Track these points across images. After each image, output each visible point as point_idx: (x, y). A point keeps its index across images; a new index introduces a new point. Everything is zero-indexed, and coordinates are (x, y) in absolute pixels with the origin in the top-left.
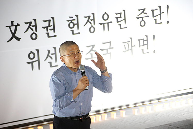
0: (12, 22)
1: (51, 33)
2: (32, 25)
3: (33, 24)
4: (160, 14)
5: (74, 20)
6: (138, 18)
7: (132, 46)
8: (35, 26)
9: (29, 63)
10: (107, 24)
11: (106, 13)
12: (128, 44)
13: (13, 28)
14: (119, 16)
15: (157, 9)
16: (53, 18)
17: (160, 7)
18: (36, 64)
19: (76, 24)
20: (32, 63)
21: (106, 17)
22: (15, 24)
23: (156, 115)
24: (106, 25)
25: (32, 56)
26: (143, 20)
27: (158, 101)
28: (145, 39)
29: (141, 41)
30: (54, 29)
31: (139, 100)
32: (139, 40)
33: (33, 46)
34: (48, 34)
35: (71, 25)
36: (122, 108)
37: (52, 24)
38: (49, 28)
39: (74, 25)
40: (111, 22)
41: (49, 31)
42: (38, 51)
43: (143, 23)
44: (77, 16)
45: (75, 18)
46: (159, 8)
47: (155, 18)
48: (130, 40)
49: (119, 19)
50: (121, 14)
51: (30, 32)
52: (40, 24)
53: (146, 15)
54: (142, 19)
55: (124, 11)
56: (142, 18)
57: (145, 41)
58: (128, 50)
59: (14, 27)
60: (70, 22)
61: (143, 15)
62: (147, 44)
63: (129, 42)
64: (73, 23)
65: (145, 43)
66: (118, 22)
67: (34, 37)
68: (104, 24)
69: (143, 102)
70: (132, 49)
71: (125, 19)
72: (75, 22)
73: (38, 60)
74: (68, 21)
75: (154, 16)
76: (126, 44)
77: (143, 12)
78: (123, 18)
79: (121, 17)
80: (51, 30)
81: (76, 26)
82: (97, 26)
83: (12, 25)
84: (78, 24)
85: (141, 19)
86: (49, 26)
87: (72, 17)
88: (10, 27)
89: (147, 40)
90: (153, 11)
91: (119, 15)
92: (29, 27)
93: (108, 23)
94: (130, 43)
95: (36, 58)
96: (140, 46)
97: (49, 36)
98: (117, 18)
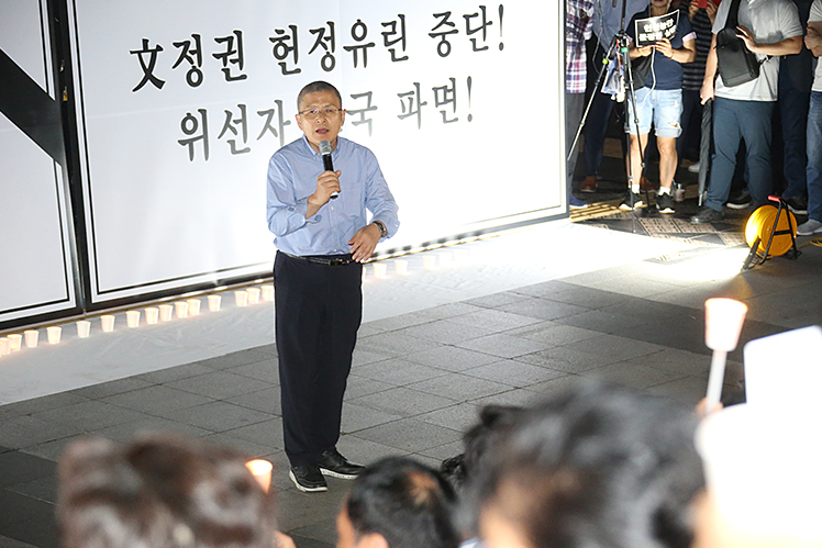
0: (145, 42)
1: (235, 70)
2: (189, 50)
3: (193, 47)
4: (484, 27)
5: (288, 37)
6: (433, 36)
7: (419, 104)
8: (198, 52)
9: (182, 142)
10: (362, 49)
11: (359, 22)
12: (411, 99)
13: (147, 57)
14: (389, 29)
15: (476, 15)
16: (239, 33)
17: (483, 8)
18: (199, 145)
19: (291, 49)
20: (190, 142)
21: (359, 31)
22: (151, 46)
23: (480, 271)
24: (360, 51)
25: (190, 125)
26: (444, 41)
27: (476, 238)
28: (450, 87)
29: (441, 92)
30: (240, 61)
31: (433, 237)
32: (435, 89)
33: (192, 101)
34: (227, 71)
35: (281, 51)
36: (395, 254)
37: (235, 47)
38: (229, 58)
39: (287, 49)
40: (372, 45)
41: (229, 65)
42: (203, 112)
43: (444, 48)
44: (294, 28)
45: (289, 32)
46: (480, 12)
47: (472, 36)
48: (415, 89)
49: (391, 38)
50: (394, 23)
51: (186, 66)
52: (210, 48)
53: (450, 28)
54: (444, 38)
55: (402, 17)
56: (443, 34)
57: (449, 91)
58: (411, 113)
59: (149, 53)
60: (277, 42)
61: (445, 28)
62: (454, 100)
63: (412, 93)
64: (284, 45)
65: (450, 96)
66: (387, 44)
67: (195, 79)
68: (354, 49)
69: (442, 241)
70: (419, 112)
71: (403, 38)
72: (289, 43)
73: (205, 136)
74: (272, 40)
75: (469, 32)
76: (405, 99)
77: (444, 22)
78: (399, 35)
79: (394, 32)
80: (233, 61)
81: (291, 53)
82: (339, 53)
83: (146, 49)
84: (295, 48)
85: (439, 38)
86: (230, 52)
87: (283, 32)
88: (139, 53)
89: (454, 90)
90: (467, 17)
91: (390, 26)
92: (183, 55)
93: (364, 47)
94: (414, 97)
95: (199, 132)
96: (437, 104)
97: (228, 78)
98: (385, 34)
